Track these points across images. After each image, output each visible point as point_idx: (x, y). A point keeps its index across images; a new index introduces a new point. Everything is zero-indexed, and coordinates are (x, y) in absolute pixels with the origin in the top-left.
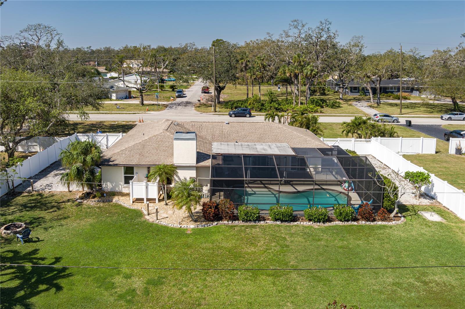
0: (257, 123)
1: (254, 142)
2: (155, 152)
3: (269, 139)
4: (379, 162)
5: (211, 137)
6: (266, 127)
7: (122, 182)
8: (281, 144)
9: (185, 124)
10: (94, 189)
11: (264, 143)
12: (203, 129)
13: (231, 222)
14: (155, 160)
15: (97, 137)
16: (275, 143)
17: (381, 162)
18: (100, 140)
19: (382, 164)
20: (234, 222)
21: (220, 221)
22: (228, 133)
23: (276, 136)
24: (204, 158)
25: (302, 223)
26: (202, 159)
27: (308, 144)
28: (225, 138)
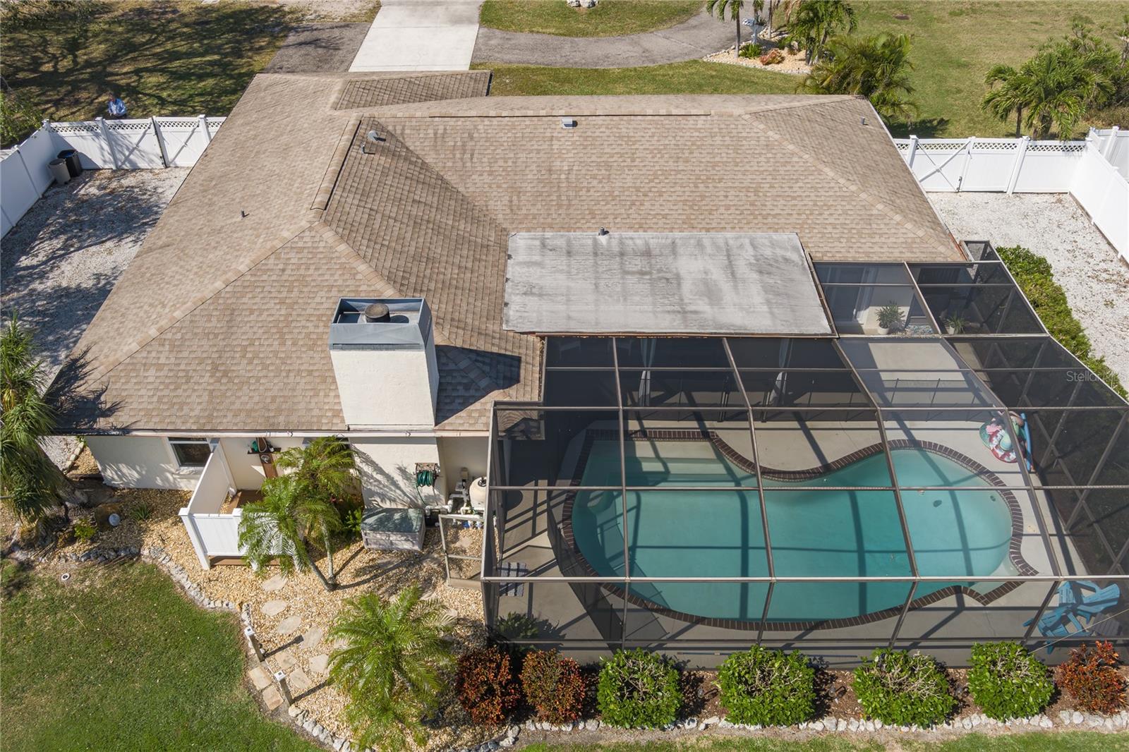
0: (683, 121)
1: (672, 229)
2: (276, 353)
3: (728, 208)
4: (1099, 239)
5: (506, 200)
6: (718, 139)
7: (169, 462)
8: (775, 236)
9: (407, 131)
10: (67, 503)
11: (708, 230)
12: (475, 160)
13: (570, 728)
14: (274, 399)
15: (120, 131)
16: (751, 233)
17: (1109, 244)
18: (135, 140)
19: (1112, 253)
20: (581, 725)
21: (529, 722)
22: (572, 177)
23: (756, 192)
24: (467, 387)
25: (842, 725)
26: (461, 392)
27: (877, 239)
28: (560, 206)
